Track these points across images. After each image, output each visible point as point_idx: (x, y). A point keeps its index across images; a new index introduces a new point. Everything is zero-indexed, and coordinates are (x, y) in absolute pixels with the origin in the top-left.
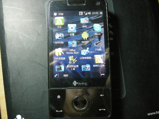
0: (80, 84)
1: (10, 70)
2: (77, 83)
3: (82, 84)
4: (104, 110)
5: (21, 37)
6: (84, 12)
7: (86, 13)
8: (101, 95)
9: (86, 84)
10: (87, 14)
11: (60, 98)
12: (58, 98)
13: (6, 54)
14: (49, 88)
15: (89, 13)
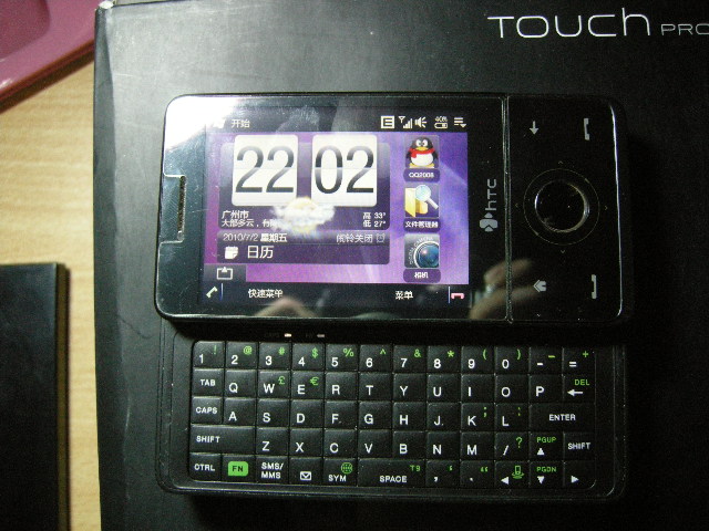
0: (492, 206)
2: (488, 215)
3: (493, 198)
8: (534, 130)
9: (492, 184)
12: (544, 289)
13: (118, 316)
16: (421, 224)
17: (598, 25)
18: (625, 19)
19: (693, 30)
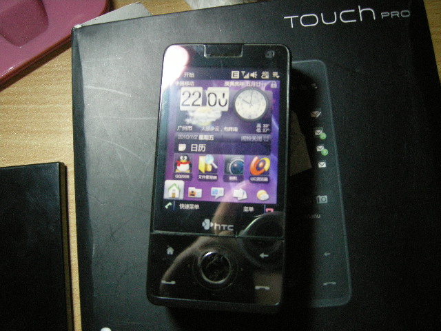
1: (93, 227)
2: (212, 224)
3: (222, 227)
4: (267, 288)
5: (120, 156)
6: (243, 72)
7: (245, 74)
8: (261, 255)
9: (231, 228)
10: (247, 76)
11: (172, 253)
13: (87, 193)
14: (151, 231)
15: (254, 75)
16: (207, 177)
17: (346, 16)
18: (360, 12)
19: (400, 15)
